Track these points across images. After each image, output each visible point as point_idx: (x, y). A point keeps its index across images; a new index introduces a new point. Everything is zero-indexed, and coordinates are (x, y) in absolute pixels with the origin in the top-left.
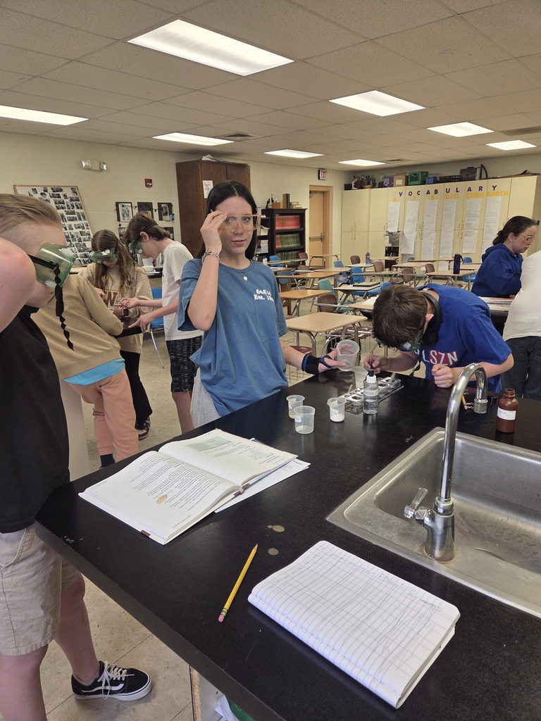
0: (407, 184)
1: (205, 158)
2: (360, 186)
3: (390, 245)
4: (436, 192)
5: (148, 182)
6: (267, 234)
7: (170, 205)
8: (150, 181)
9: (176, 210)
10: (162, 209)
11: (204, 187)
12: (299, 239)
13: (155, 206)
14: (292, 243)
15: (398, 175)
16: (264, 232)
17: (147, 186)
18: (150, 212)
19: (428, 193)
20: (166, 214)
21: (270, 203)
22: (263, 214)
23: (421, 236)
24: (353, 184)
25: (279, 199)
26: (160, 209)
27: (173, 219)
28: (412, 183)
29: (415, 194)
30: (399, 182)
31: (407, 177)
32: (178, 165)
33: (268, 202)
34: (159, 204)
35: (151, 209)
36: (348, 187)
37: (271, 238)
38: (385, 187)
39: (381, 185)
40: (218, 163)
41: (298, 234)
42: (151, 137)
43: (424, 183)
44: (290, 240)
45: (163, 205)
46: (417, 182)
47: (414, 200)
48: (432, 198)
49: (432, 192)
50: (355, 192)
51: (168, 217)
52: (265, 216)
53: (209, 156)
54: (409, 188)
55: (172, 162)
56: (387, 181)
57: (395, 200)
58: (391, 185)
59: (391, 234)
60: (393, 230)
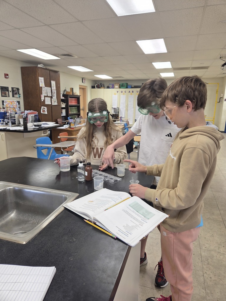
0: (120, 88)
1: (39, 66)
2: (98, 87)
3: (114, 113)
4: (133, 92)
5: (6, 76)
6: (65, 107)
7: (18, 89)
8: (7, 75)
9: (21, 91)
10: (14, 91)
11: (40, 81)
12: (77, 109)
13: (10, 89)
14: (75, 111)
15: (116, 83)
16: (63, 105)
17: (5, 77)
18: (7, 92)
19: (129, 92)
20: (16, 94)
21: (65, 92)
22: (63, 97)
23: (127, 110)
24: (96, 86)
25: (68, 90)
26: (13, 91)
27: (20, 97)
28: (122, 87)
29: (124, 92)
30: (117, 86)
31: (120, 85)
32: (22, 68)
33: (64, 91)
34: (12, 88)
35: (8, 91)
36: (93, 87)
37: (67, 108)
38: (110, 88)
39: (108, 87)
40: (46, 69)
41: (77, 107)
42: (16, 50)
43: (127, 88)
44: (74, 110)
45: (14, 89)
46: (124, 87)
47: (124, 95)
48: (131, 94)
49: (131, 92)
50: (96, 90)
51: (17, 96)
52: (64, 98)
53: (42, 65)
54: (121, 90)
55: (19, 66)
56: (111, 86)
57: (115, 94)
58: (113, 87)
59: (115, 109)
60: (116, 107)
